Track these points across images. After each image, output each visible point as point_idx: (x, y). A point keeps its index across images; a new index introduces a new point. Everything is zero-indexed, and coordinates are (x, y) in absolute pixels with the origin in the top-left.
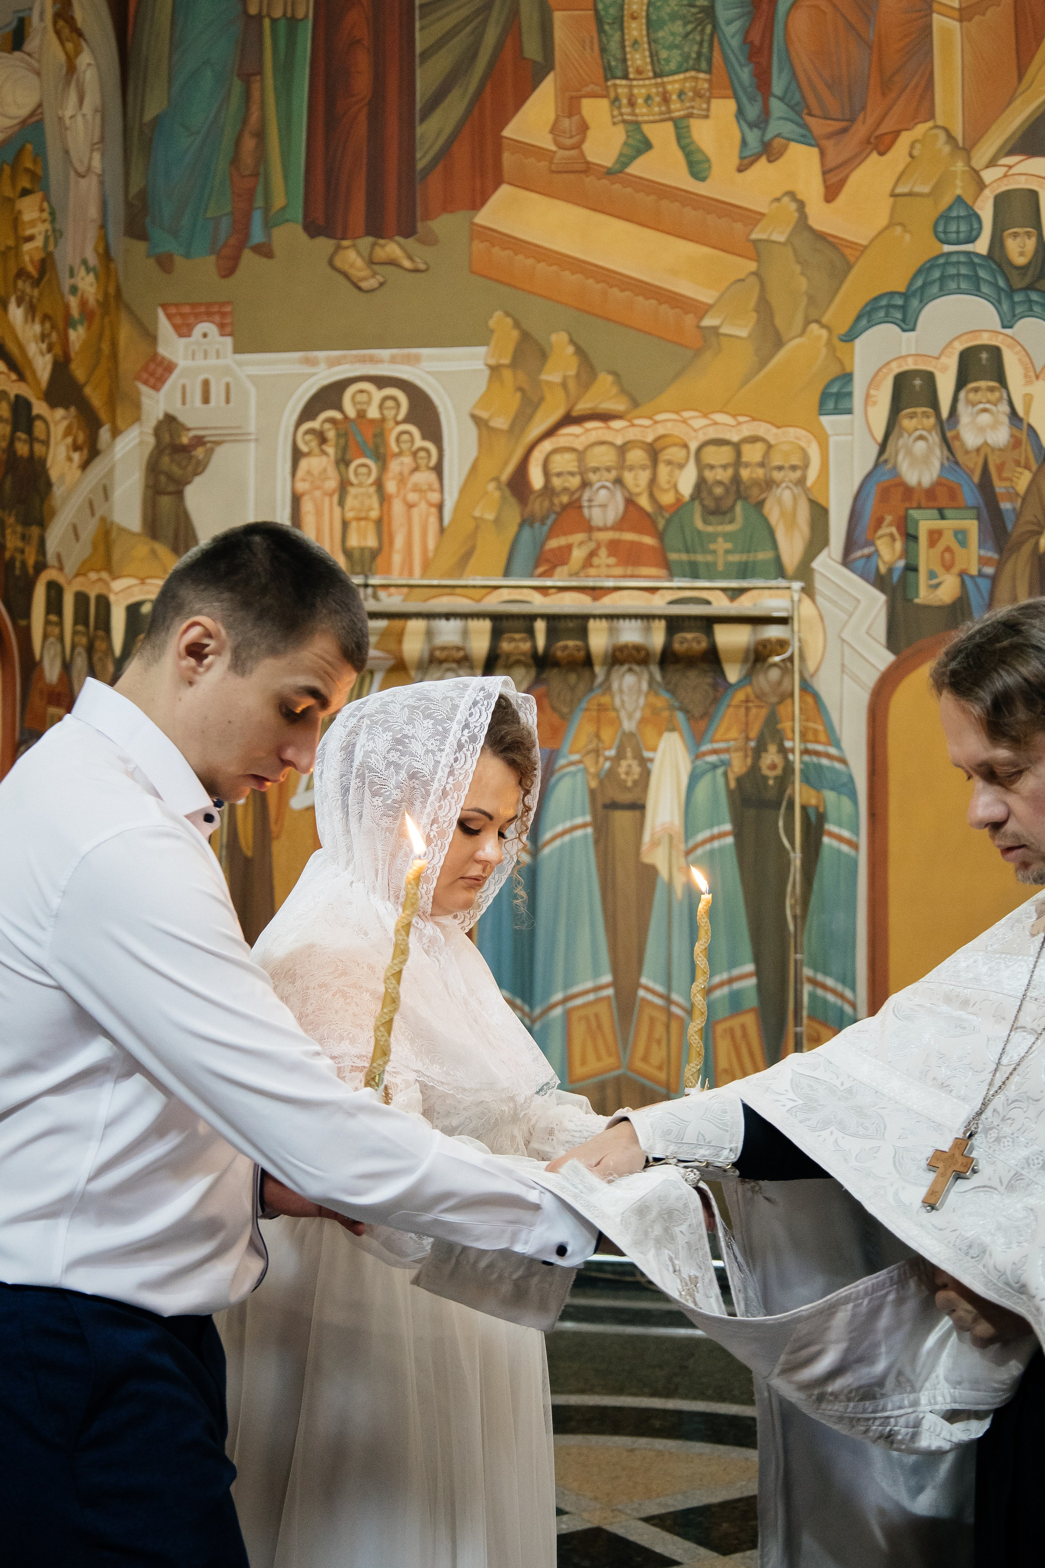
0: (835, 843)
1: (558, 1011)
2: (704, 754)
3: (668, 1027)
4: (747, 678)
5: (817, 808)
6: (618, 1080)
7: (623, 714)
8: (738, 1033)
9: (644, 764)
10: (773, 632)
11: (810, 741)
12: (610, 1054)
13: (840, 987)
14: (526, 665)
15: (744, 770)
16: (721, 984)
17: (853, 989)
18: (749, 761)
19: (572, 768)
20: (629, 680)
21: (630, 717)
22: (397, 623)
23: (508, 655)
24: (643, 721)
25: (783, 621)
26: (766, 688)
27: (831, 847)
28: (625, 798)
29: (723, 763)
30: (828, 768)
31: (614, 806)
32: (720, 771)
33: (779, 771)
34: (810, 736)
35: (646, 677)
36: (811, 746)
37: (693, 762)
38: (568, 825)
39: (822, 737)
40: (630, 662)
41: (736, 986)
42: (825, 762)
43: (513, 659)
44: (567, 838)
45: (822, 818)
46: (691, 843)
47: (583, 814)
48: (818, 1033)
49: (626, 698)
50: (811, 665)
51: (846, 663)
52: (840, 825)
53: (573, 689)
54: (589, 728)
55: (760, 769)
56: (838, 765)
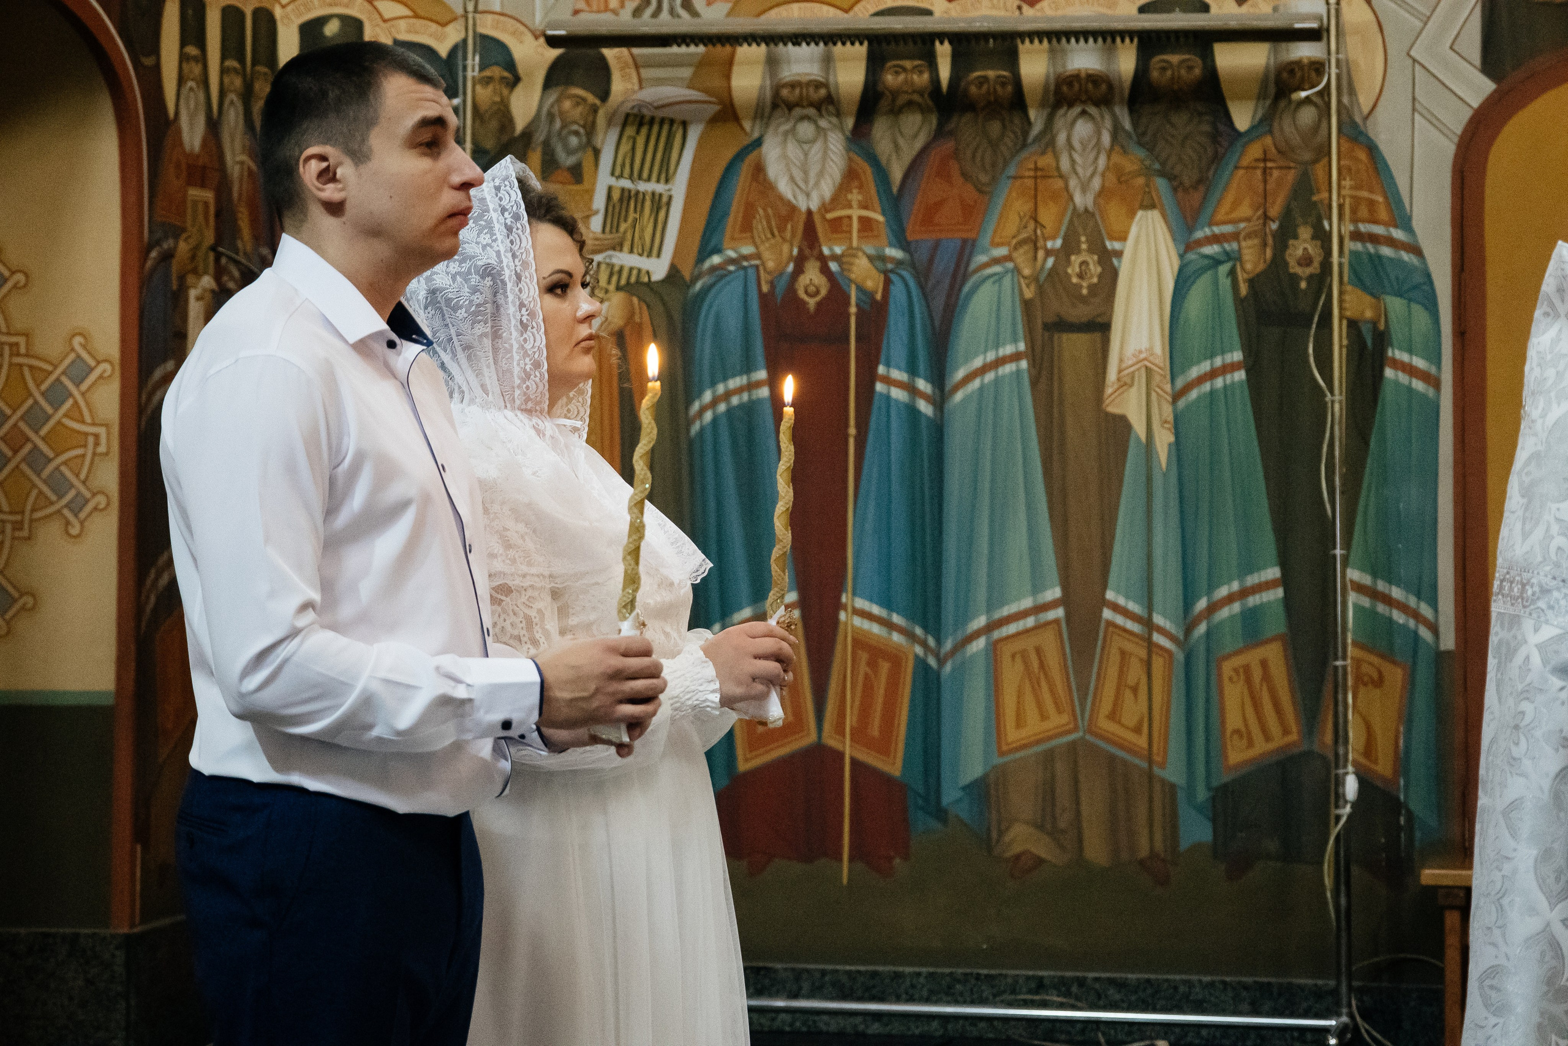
0: (1403, 378)
1: (980, 644)
2: (1200, 243)
3: (1148, 665)
4: (1264, 124)
5: (1375, 324)
6: (1073, 746)
7: (1073, 183)
8: (1257, 674)
9: (1108, 261)
10: (1305, 51)
11: (1363, 221)
12: (1059, 711)
13: (1412, 601)
14: (923, 110)
15: (1261, 267)
16: (1230, 599)
17: (1434, 603)
18: (1269, 253)
19: (997, 269)
20: (1083, 129)
21: (1084, 189)
22: (721, 51)
23: (895, 94)
24: (1102, 193)
25: (1313, 35)
26: (1296, 140)
27: (1397, 383)
28: (1079, 313)
29: (1228, 256)
30: (1391, 260)
31: (1061, 326)
32: (1224, 269)
33: (1315, 268)
34: (1363, 212)
35: (1108, 123)
36: (1363, 228)
37: (1181, 256)
38: (991, 356)
39: (1383, 214)
40: (1084, 102)
41: (1253, 601)
42: (1386, 251)
43: (902, 100)
44: (989, 377)
45: (1382, 339)
46: (1180, 383)
47: (1015, 341)
48: (1380, 673)
49: (1076, 156)
50: (1365, 101)
51: (1417, 95)
52: (1410, 351)
53: (994, 145)
54: (1021, 206)
55: (1286, 264)
56: (1405, 256)
